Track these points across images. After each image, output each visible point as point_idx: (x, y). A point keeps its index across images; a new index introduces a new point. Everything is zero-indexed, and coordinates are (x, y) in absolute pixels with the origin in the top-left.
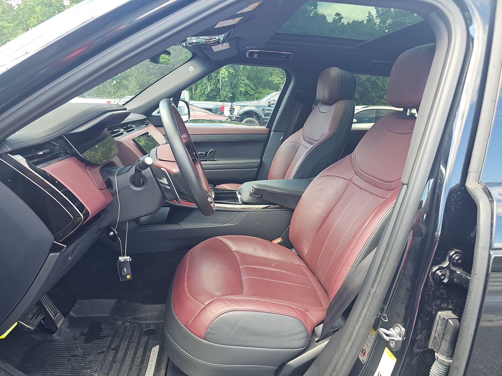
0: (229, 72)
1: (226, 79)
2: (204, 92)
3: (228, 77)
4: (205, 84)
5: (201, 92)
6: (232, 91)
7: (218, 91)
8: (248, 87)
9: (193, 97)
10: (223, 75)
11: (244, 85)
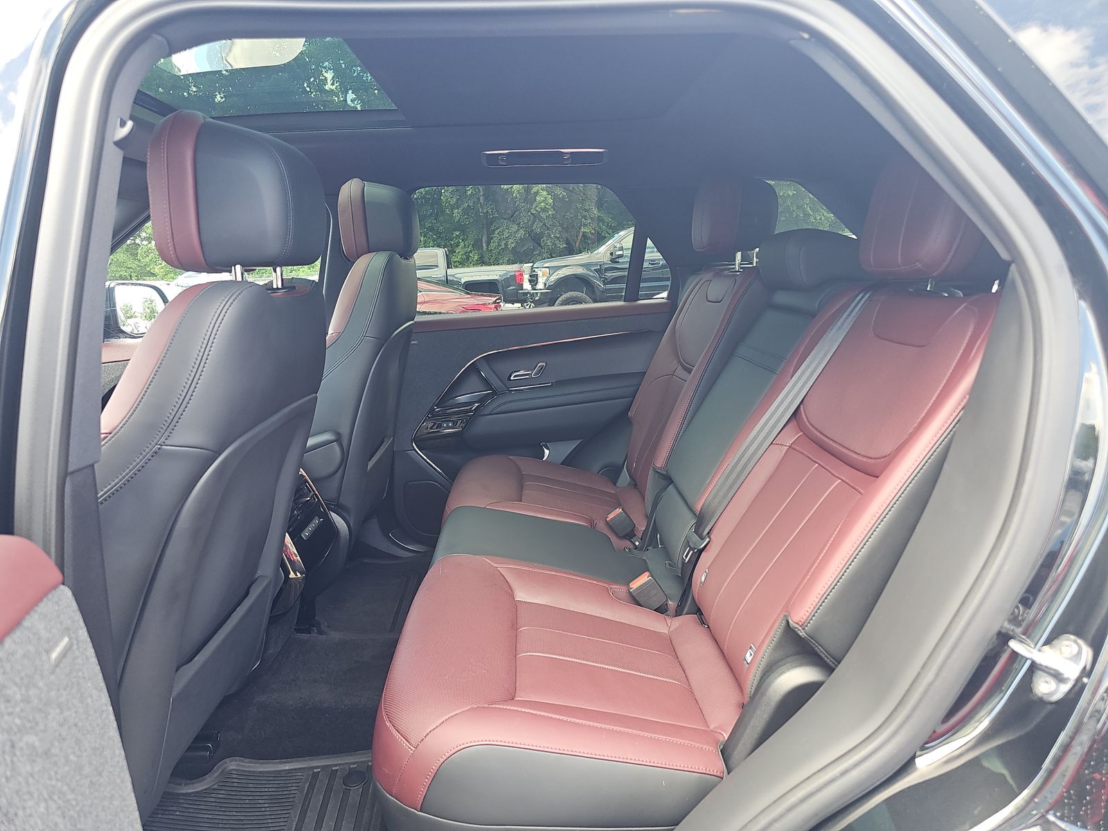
0: (555, 197)
1: (550, 213)
2: (506, 245)
3: (553, 207)
4: (508, 229)
5: (499, 245)
6: (565, 235)
7: (536, 239)
8: (601, 224)
9: (486, 259)
10: (542, 204)
11: (589, 221)
